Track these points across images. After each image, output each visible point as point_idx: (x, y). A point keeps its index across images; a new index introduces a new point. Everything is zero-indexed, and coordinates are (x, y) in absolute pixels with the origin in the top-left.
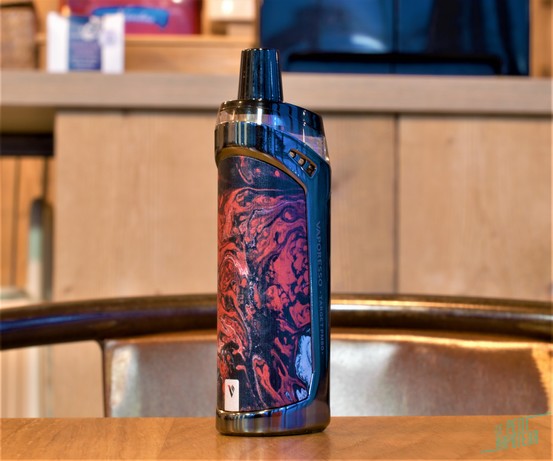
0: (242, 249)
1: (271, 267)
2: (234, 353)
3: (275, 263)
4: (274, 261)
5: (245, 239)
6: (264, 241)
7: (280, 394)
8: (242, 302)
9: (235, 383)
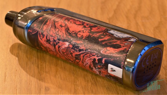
0: (59, 42)
1: (70, 32)
2: (97, 62)
3: (70, 30)
4: (69, 30)
5: (55, 40)
6: (59, 32)
7: (123, 46)
8: (78, 50)
9: (110, 66)
